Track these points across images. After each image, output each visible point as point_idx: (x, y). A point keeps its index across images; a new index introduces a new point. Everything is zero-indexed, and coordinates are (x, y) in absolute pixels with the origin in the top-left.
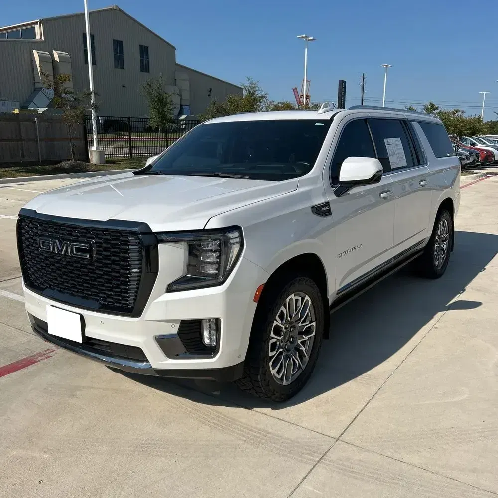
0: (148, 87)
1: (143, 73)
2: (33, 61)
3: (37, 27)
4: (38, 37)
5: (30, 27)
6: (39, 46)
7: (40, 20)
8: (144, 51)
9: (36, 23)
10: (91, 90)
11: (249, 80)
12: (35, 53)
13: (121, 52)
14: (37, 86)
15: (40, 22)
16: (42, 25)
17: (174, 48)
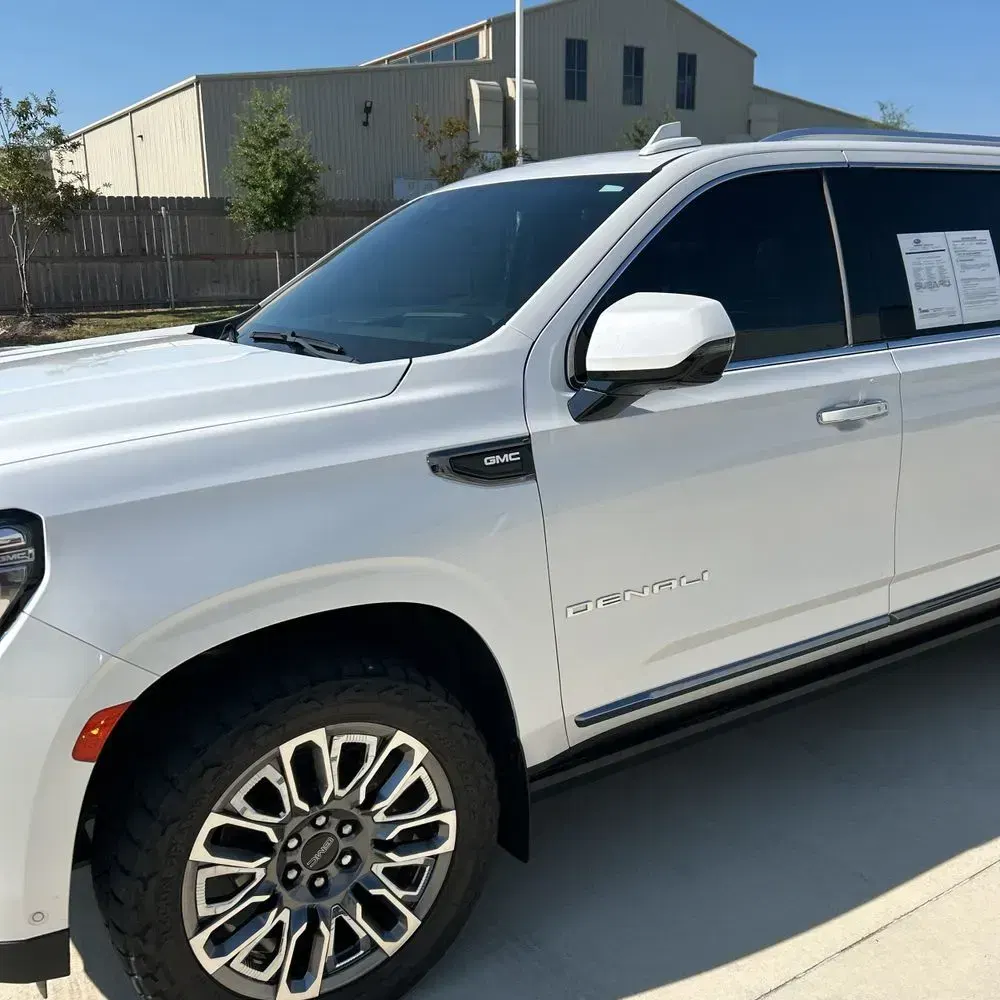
0: (638, 135)
1: (681, 111)
2: (469, 102)
3: (482, 35)
4: (482, 53)
5: (470, 35)
6: (482, 71)
7: (489, 20)
8: (687, 65)
9: (481, 28)
10: (518, 148)
11: (883, 108)
12: (474, 84)
13: (639, 69)
14: (473, 148)
15: (488, 25)
16: (490, 29)
17: (753, 55)
